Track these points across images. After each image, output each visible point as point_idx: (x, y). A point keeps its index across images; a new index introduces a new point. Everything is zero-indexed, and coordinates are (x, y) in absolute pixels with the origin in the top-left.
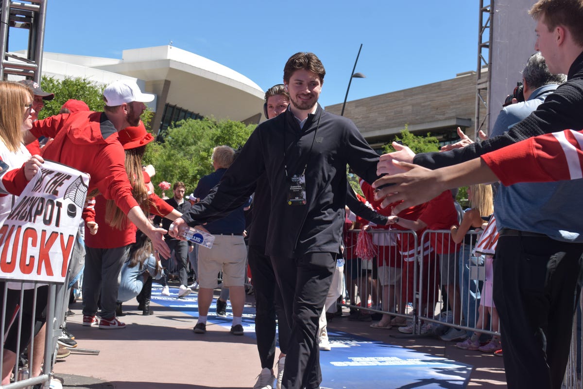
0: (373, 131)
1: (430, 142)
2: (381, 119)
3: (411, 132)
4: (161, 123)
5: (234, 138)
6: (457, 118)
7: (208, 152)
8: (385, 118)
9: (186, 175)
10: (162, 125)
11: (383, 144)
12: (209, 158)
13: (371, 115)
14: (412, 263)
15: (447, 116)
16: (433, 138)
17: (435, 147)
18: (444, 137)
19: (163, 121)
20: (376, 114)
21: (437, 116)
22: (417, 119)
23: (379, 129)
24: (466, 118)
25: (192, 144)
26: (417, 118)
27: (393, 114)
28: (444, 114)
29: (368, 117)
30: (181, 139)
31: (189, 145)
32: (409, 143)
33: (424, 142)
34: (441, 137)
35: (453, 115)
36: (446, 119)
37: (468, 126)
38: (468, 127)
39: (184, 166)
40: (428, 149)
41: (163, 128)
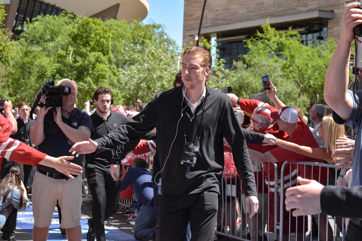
0: (233, 23)
1: (291, 36)
2: (242, 11)
3: (272, 26)
4: (17, 13)
5: (93, 35)
6: (320, 10)
7: (67, 50)
8: (246, 10)
9: (44, 74)
10: (17, 16)
11: (244, 37)
12: (68, 56)
13: (232, 7)
14: (272, 194)
15: (309, 7)
16: (295, 32)
17: (297, 41)
18: (306, 29)
19: (18, 11)
20: (237, 6)
21: (299, 8)
22: (278, 11)
23: (240, 21)
24: (328, 9)
25: (50, 40)
26: (279, 9)
27: (254, 6)
28: (306, 6)
29: (229, 9)
30: (38, 35)
31: (46, 41)
32: (271, 37)
33: (286, 36)
34: (303, 30)
35: (315, 6)
36: (308, 11)
37: (331, 17)
38: (331, 19)
39: (42, 65)
40: (290, 43)
41: (19, 18)
